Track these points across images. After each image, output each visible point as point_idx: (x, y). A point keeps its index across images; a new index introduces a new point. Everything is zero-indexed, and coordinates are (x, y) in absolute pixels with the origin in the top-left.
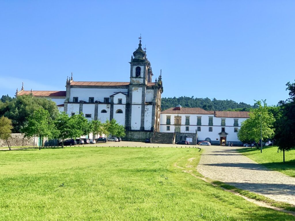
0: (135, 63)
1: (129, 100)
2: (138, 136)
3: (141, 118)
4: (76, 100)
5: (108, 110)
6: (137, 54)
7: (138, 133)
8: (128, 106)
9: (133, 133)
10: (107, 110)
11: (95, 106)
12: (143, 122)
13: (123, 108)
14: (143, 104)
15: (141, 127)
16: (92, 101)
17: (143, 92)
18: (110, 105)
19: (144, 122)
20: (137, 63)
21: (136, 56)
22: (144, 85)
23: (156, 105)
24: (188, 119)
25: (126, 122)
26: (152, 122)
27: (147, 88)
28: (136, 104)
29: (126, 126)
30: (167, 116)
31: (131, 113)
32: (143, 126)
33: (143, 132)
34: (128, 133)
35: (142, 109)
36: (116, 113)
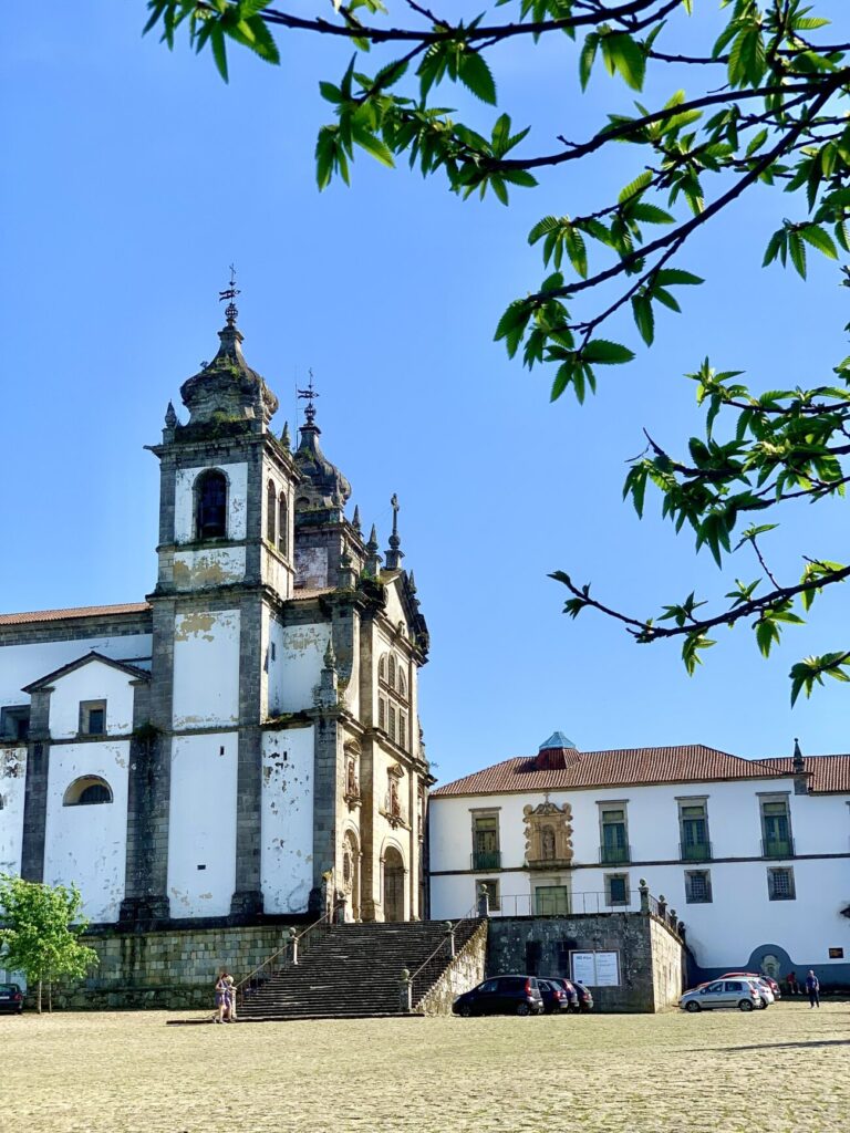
0: (190, 449)
1: (157, 700)
3: (239, 827)
5: (14, 791)
6: (203, 392)
7: (213, 937)
8: (149, 743)
9: (174, 941)
10: (1, 786)
12: (249, 852)
13: (111, 762)
14: (246, 725)
15: (235, 896)
17: (249, 638)
18: (22, 752)
19: (257, 852)
20: (202, 446)
21: (198, 403)
22: (251, 588)
23: (348, 728)
24: (615, 819)
25: (136, 864)
26: (316, 849)
27: (286, 613)
28: (201, 725)
29: (131, 895)
30: (479, 814)
31: (168, 798)
32: (249, 887)
33: (248, 934)
34: (144, 944)
35: (241, 757)
36: (66, 804)
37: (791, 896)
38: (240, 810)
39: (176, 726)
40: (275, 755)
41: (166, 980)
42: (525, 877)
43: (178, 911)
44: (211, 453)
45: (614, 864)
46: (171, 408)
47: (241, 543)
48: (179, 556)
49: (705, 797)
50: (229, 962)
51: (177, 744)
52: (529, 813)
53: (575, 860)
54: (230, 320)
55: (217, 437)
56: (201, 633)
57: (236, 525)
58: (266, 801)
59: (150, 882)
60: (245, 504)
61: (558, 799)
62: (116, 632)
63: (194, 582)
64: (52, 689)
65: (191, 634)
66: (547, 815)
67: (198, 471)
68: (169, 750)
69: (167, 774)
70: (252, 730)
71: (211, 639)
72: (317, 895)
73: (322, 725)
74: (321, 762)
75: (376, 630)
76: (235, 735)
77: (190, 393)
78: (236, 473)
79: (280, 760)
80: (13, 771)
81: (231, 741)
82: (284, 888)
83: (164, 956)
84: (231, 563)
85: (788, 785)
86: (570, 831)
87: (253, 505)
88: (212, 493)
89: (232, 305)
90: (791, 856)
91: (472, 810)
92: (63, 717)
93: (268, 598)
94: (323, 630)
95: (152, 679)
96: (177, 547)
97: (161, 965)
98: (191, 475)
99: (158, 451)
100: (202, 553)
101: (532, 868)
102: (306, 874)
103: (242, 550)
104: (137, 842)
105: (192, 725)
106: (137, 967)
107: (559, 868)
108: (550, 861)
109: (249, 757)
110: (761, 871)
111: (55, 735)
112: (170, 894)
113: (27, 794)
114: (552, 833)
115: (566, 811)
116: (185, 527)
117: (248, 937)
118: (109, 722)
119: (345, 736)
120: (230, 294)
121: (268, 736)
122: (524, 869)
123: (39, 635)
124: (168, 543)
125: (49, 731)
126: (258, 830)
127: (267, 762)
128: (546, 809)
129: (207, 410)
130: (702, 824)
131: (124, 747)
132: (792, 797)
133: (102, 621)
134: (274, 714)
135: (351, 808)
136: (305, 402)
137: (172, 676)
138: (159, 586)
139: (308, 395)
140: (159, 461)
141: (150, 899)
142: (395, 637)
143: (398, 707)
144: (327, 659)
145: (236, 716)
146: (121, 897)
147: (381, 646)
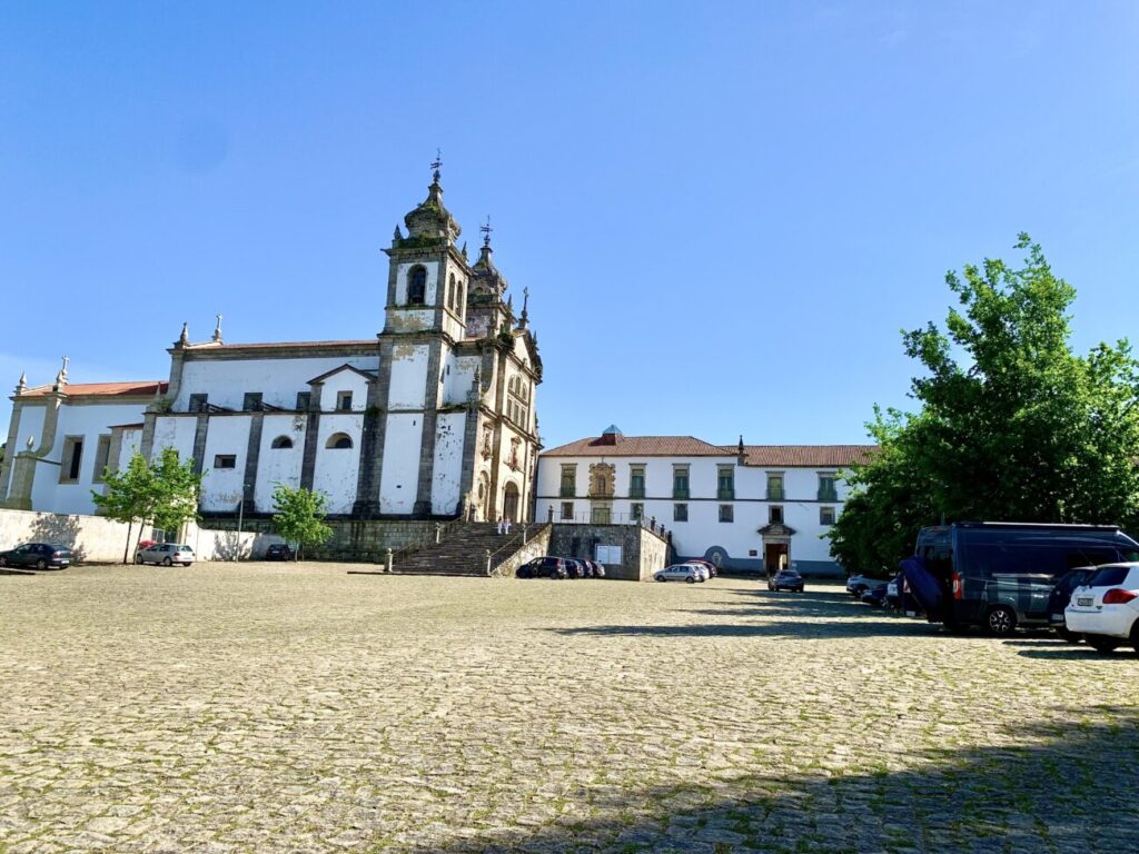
0: (407, 252)
1: (379, 393)
3: (421, 467)
5: (299, 438)
6: (418, 221)
7: (403, 525)
8: (375, 417)
9: (381, 526)
10: (293, 436)
11: (253, 420)
12: (426, 480)
13: (353, 426)
14: (429, 409)
15: (416, 503)
16: (254, 405)
17: (432, 362)
19: (430, 480)
20: (413, 251)
21: (413, 226)
22: (437, 334)
23: (486, 414)
24: (638, 474)
25: (363, 483)
26: (462, 480)
27: (457, 349)
28: (403, 408)
29: (360, 499)
30: (565, 467)
31: (383, 447)
32: (424, 499)
33: (421, 525)
34: (364, 526)
35: (424, 427)
36: (327, 448)
37: (731, 521)
38: (422, 456)
39: (390, 408)
40: (444, 427)
41: (375, 547)
42: (589, 502)
43: (384, 510)
44: (418, 255)
45: (637, 498)
46: (398, 228)
47: (432, 308)
48: (397, 313)
49: (689, 465)
50: (410, 539)
51: (390, 417)
52: (593, 468)
53: (615, 495)
54: (436, 180)
55: (421, 246)
56: (407, 357)
57: (430, 298)
58: (437, 452)
59: (371, 493)
60: (436, 286)
61: (609, 461)
62: (363, 354)
63: (405, 329)
64: (323, 384)
65: (401, 358)
66: (602, 469)
67: (410, 265)
68: (385, 420)
69: (383, 434)
70: (431, 413)
71: (412, 360)
72: (460, 506)
73: (471, 411)
74: (469, 432)
75: (508, 362)
76: (422, 415)
77: (410, 220)
78: (432, 268)
79: (446, 430)
80: (299, 427)
81: (420, 418)
82: (443, 501)
83: (374, 534)
84: (426, 318)
85: (734, 460)
86: (614, 479)
87: (440, 286)
88: (418, 277)
89: (437, 172)
90: (733, 499)
91: (562, 465)
92: (328, 400)
93: (445, 339)
94: (477, 360)
95: (378, 381)
96: (396, 307)
97: (372, 539)
98: (406, 267)
99: (388, 252)
100: (411, 312)
101: (592, 497)
102: (456, 493)
103: (433, 311)
104: (364, 471)
105: (398, 408)
106: (360, 538)
107: (606, 498)
108: (602, 494)
109: (429, 427)
110: (715, 507)
111: (323, 409)
112: (381, 500)
113: (306, 441)
114: (604, 479)
115: (612, 468)
116: (401, 297)
117: (421, 526)
118: (353, 403)
119: (483, 419)
120: (437, 165)
121: (440, 416)
122: (588, 498)
123: (320, 353)
124: (392, 305)
125: (319, 407)
126: (431, 468)
127: (439, 431)
128: (602, 466)
129: (419, 230)
130: (686, 480)
131: (361, 418)
132: (736, 467)
133: (355, 348)
134: (446, 404)
135: (486, 459)
136: (485, 234)
137: (389, 381)
138: (385, 330)
139: (487, 230)
140: (389, 258)
141: (370, 502)
142: (521, 366)
143: (521, 406)
144: (476, 376)
145: (423, 403)
146: (354, 500)
147: (511, 370)
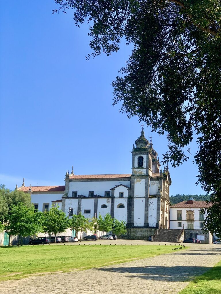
0: (137, 152)
1: (132, 192)
2: (142, 234)
3: (145, 213)
4: (75, 195)
5: (109, 205)
6: (139, 143)
7: (142, 229)
8: (131, 199)
9: (135, 230)
10: (107, 204)
11: (95, 200)
12: (146, 217)
13: (125, 202)
14: (146, 197)
15: (144, 223)
16: (92, 195)
17: (147, 184)
18: (110, 199)
19: (148, 217)
20: (139, 152)
22: (147, 175)
23: (162, 198)
24: (202, 213)
25: (128, 218)
26: (157, 217)
27: (152, 179)
28: (139, 197)
29: (128, 222)
31: (134, 208)
32: (146, 222)
34: (131, 230)
35: (145, 202)
36: (117, 208)
38: (145, 210)
39: (135, 196)
40: (151, 202)
41: (134, 236)
43: (135, 225)
44: (141, 153)
45: (201, 221)
46: (134, 145)
47: (145, 168)
48: (135, 170)
50: (144, 233)
51: (135, 199)
52: (187, 211)
54: (143, 130)
55: (142, 151)
57: (145, 165)
58: (149, 209)
59: (131, 221)
60: (146, 162)
61: (192, 209)
62: (123, 180)
63: (138, 174)
64: (115, 190)
65: (137, 182)
66: (190, 212)
67: (138, 156)
69: (133, 204)
71: (140, 183)
72: (158, 224)
73: (158, 198)
74: (158, 204)
76: (144, 199)
77: (137, 142)
78: (145, 157)
80: (109, 202)
82: (152, 223)
83: (134, 232)
84: (144, 171)
86: (194, 215)
88: (141, 160)
91: (177, 210)
92: (117, 194)
93: (149, 177)
94: (157, 182)
95: (131, 188)
96: (135, 168)
99: (132, 152)
100: (139, 169)
101: (187, 221)
102: (156, 221)
104: (129, 214)
105: (137, 197)
106: (130, 233)
107: (192, 221)
108: (190, 220)
109: (147, 202)
111: (115, 197)
112: (134, 222)
113: (111, 206)
114: (191, 215)
115: (193, 211)
116: (136, 165)
117: (147, 230)
118: (124, 195)
119: (161, 200)
121: (149, 199)
123: (111, 180)
124: (133, 168)
126: (148, 214)
127: (149, 203)
129: (139, 146)
131: (127, 199)
133: (121, 178)
134: (150, 195)
135: (162, 211)
137: (134, 189)
138: (132, 174)
140: (132, 154)
141: (131, 223)
142: (167, 182)
143: (167, 193)
144: (159, 187)
146: (126, 222)
